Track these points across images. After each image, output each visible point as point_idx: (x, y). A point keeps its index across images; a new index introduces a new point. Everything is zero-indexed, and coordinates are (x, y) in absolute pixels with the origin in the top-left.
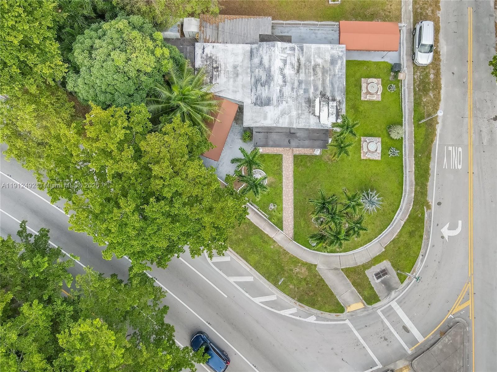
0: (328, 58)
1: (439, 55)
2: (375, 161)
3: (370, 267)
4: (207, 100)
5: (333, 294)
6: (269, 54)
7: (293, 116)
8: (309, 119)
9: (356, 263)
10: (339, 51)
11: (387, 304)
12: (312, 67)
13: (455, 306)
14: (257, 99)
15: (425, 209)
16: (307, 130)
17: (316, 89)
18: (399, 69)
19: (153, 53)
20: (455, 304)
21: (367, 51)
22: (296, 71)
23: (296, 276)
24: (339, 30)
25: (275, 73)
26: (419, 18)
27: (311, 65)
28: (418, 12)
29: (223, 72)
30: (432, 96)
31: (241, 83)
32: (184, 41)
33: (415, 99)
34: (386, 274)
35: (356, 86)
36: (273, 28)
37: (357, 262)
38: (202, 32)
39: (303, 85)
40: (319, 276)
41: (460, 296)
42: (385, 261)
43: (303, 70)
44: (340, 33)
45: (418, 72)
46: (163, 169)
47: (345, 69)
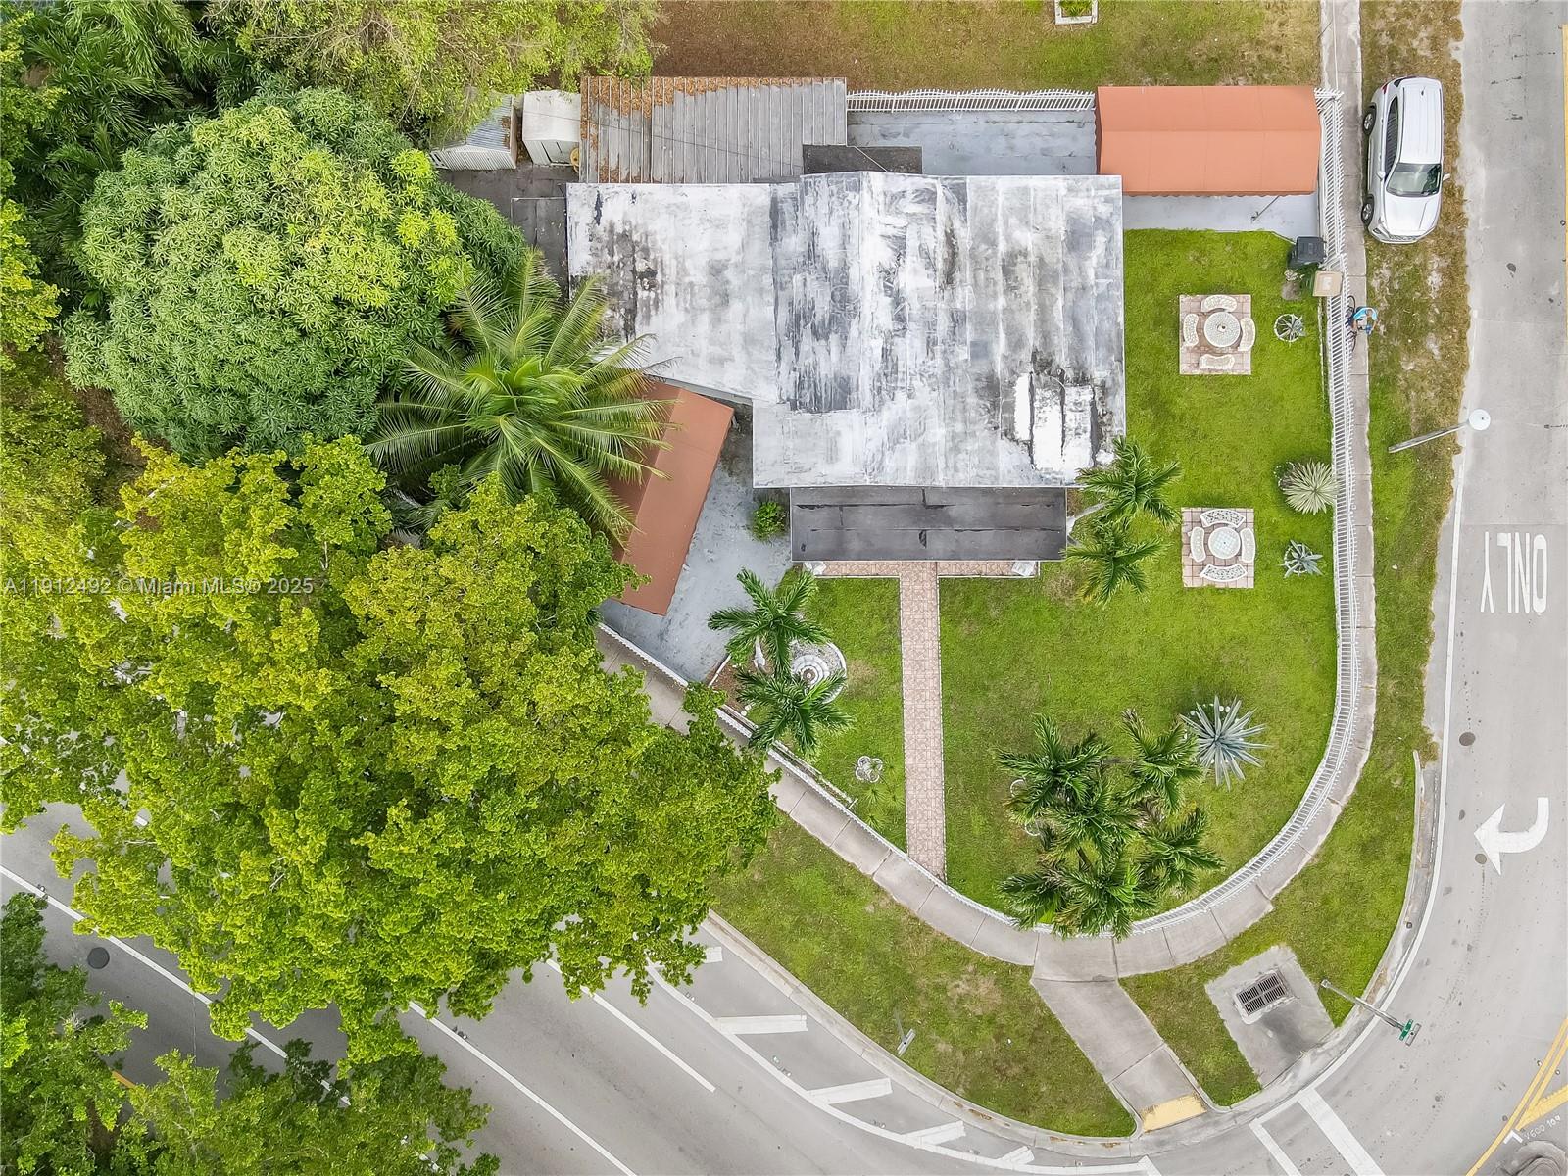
0: (1059, 226)
1: (1462, 202)
2: (1234, 592)
3: (1223, 969)
4: (614, 400)
5: (1092, 1071)
6: (839, 216)
7: (934, 444)
8: (993, 453)
9: (1173, 959)
10: (1096, 201)
11: (1287, 1099)
12: (999, 262)
13: (1529, 1101)
14: (799, 386)
15: (1417, 761)
16: (987, 492)
17: (1016, 343)
18: (1318, 260)
19: (390, 232)
20: (1528, 1095)
21: (1198, 194)
22: (940, 279)
23: (957, 1008)
24: (1098, 122)
25: (863, 288)
26: (1385, 69)
27: (995, 253)
28: (1379, 48)
29: (673, 287)
30: (1436, 352)
31: (739, 327)
32: (529, 176)
33: (1373, 366)
34: (1280, 992)
35: (1158, 322)
36: (852, 119)
37: (1174, 953)
38: (590, 142)
39: (969, 327)
40: (1042, 1006)
41: (1544, 1067)
42: (1274, 948)
43: (969, 275)
44: (1098, 132)
45: (1384, 265)
46: (434, 688)
47: (1121, 265)
